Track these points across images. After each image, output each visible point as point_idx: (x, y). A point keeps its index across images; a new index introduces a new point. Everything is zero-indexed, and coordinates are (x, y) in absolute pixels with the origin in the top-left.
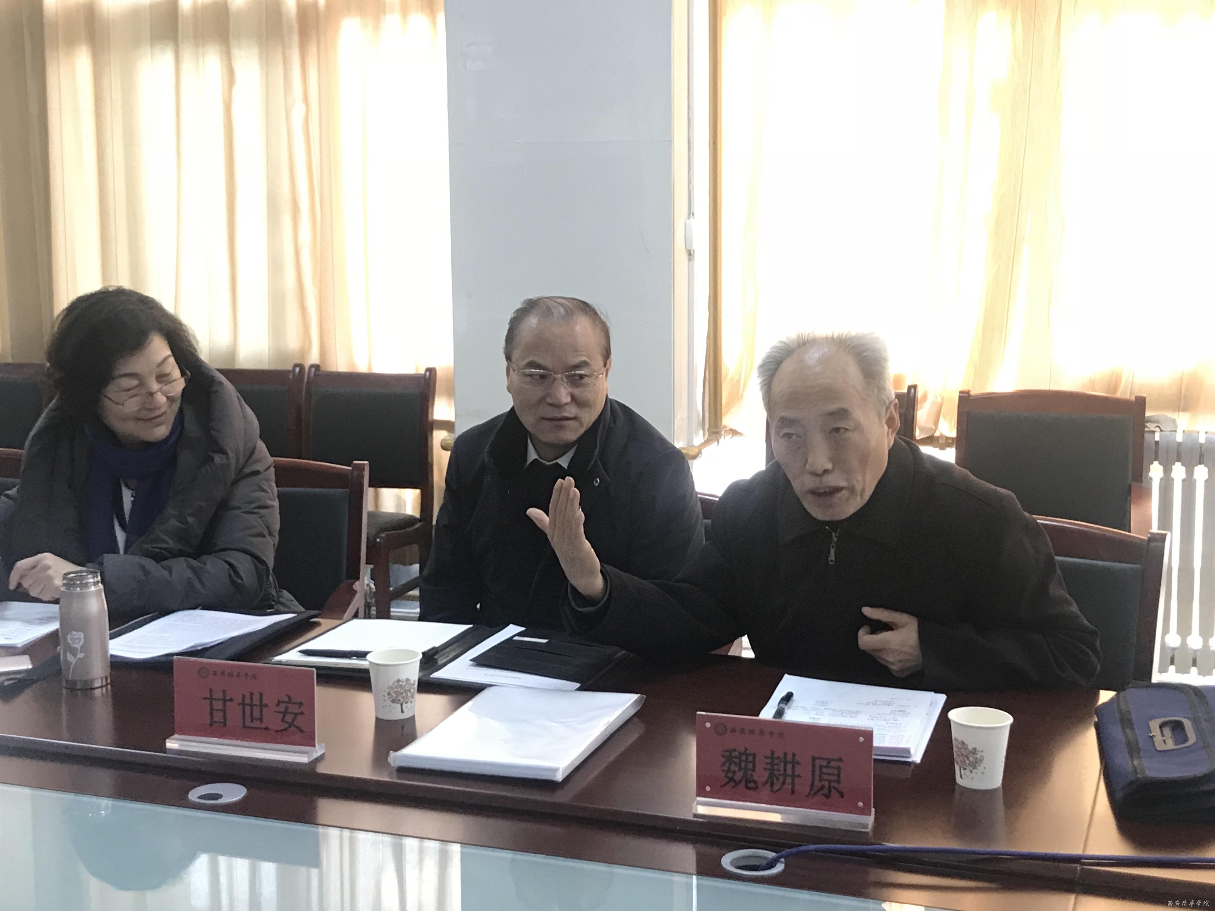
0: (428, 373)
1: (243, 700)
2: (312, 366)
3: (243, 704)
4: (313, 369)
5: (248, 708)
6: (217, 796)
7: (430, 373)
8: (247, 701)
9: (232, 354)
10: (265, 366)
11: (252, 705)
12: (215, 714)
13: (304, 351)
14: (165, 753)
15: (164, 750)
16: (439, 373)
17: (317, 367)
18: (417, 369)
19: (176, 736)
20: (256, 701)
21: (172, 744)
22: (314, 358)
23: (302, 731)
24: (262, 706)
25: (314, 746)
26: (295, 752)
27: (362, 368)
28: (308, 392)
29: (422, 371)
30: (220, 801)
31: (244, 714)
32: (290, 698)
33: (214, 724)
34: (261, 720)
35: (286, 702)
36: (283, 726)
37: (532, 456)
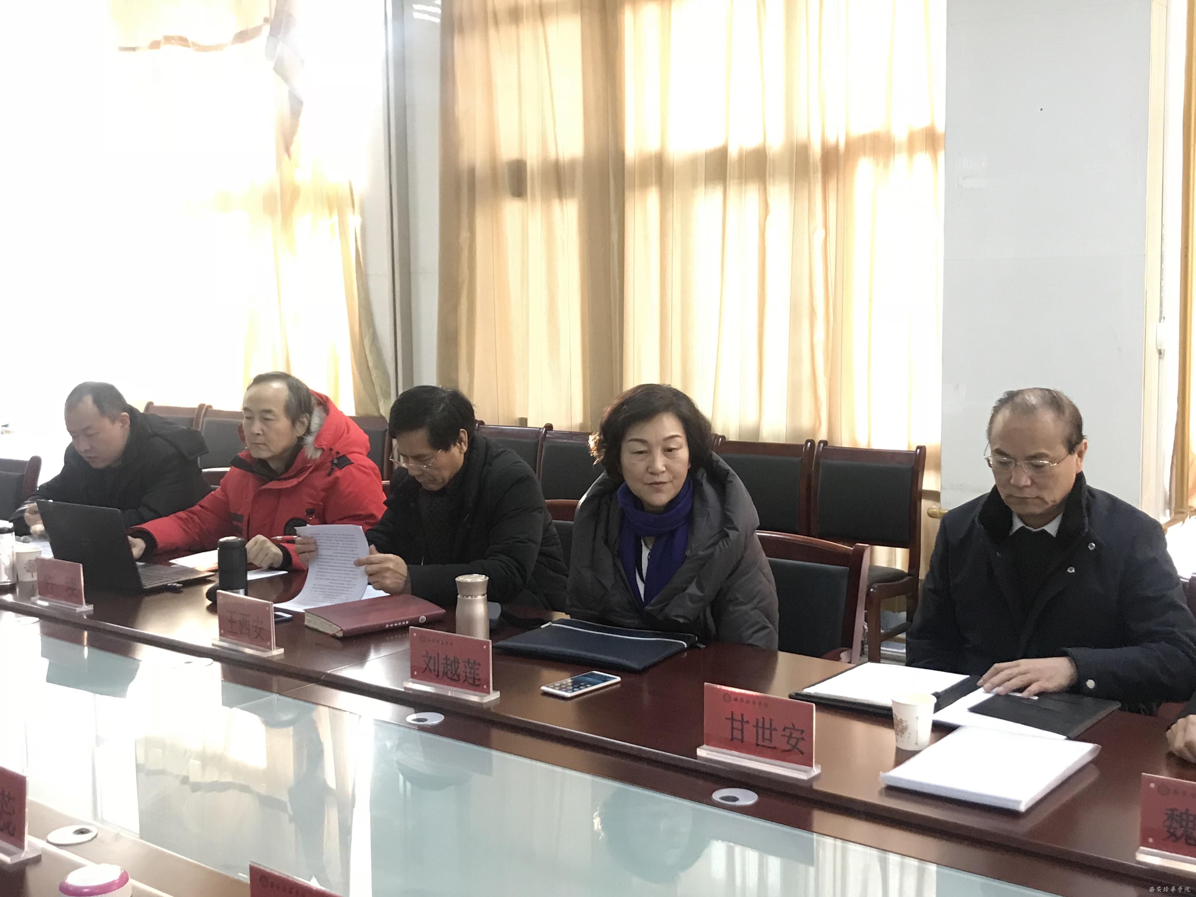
0: (918, 451)
1: (757, 724)
2: (821, 442)
3: (757, 726)
4: (822, 445)
5: (760, 731)
6: (735, 799)
7: (920, 451)
8: (760, 725)
9: (757, 431)
10: (782, 441)
11: (763, 728)
12: (735, 731)
13: (815, 430)
14: (696, 759)
15: (695, 756)
16: (928, 451)
17: (825, 443)
18: (909, 446)
19: (705, 746)
20: (767, 725)
21: (702, 752)
22: (822, 435)
23: (802, 753)
24: (771, 729)
25: (811, 766)
26: (798, 770)
27: (862, 444)
28: (818, 464)
29: (914, 449)
30: (737, 803)
31: (757, 733)
32: (794, 725)
33: (734, 740)
34: (770, 740)
35: (790, 729)
36: (788, 747)
37: (1018, 524)
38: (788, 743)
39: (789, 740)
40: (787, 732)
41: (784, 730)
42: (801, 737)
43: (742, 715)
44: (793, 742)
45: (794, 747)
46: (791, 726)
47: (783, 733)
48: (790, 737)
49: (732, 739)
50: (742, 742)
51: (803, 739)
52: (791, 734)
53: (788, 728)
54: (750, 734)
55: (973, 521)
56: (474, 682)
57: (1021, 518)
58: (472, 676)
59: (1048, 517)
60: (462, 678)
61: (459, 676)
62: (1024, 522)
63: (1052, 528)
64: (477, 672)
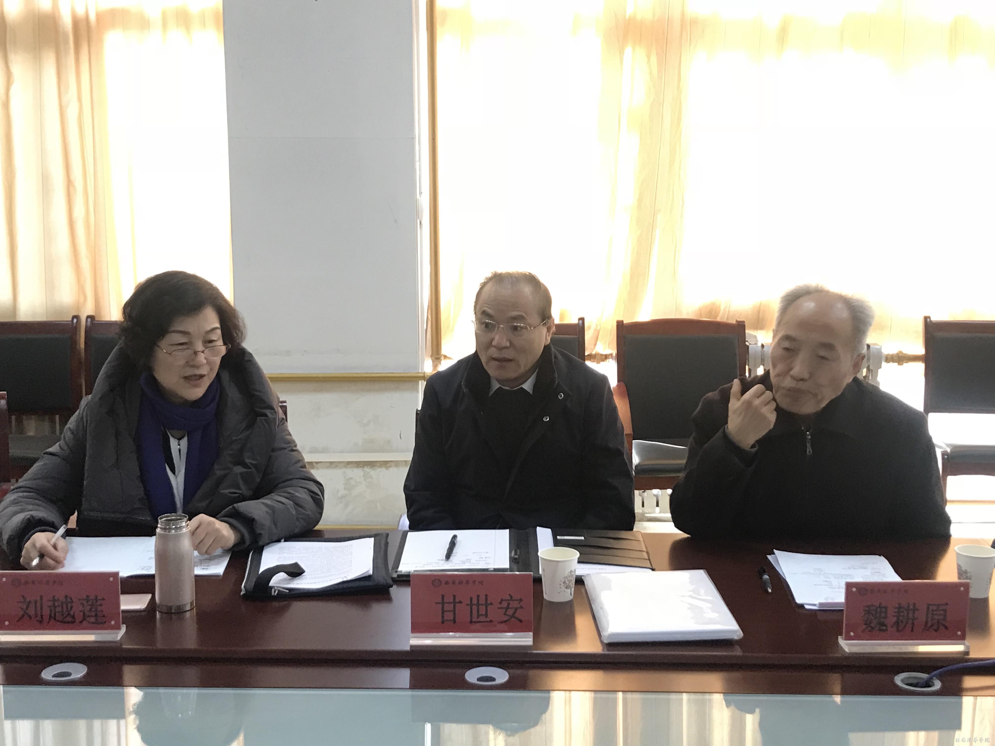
1: (471, 601)
2: (88, 317)
3: (471, 605)
4: (89, 320)
5: (475, 608)
8: (475, 602)
10: (43, 319)
11: (478, 605)
12: (446, 614)
13: (80, 304)
17: (92, 318)
20: (482, 601)
22: (88, 310)
23: (521, 621)
24: (487, 604)
26: (519, 638)
31: (471, 612)
32: (511, 596)
33: (445, 622)
34: (486, 615)
35: (508, 600)
36: (505, 618)
37: (496, 386)
38: (505, 614)
39: (506, 611)
40: (505, 604)
41: (501, 603)
42: (519, 606)
43: (454, 596)
44: (510, 612)
45: (513, 616)
46: (509, 598)
47: (500, 606)
48: (508, 608)
49: (443, 623)
50: (455, 622)
51: (521, 607)
52: (509, 604)
53: (505, 600)
54: (463, 612)
55: (460, 386)
56: (96, 620)
57: (498, 381)
58: (93, 614)
59: (524, 378)
60: (78, 619)
61: (73, 617)
62: (500, 384)
63: (528, 386)
64: (99, 608)
